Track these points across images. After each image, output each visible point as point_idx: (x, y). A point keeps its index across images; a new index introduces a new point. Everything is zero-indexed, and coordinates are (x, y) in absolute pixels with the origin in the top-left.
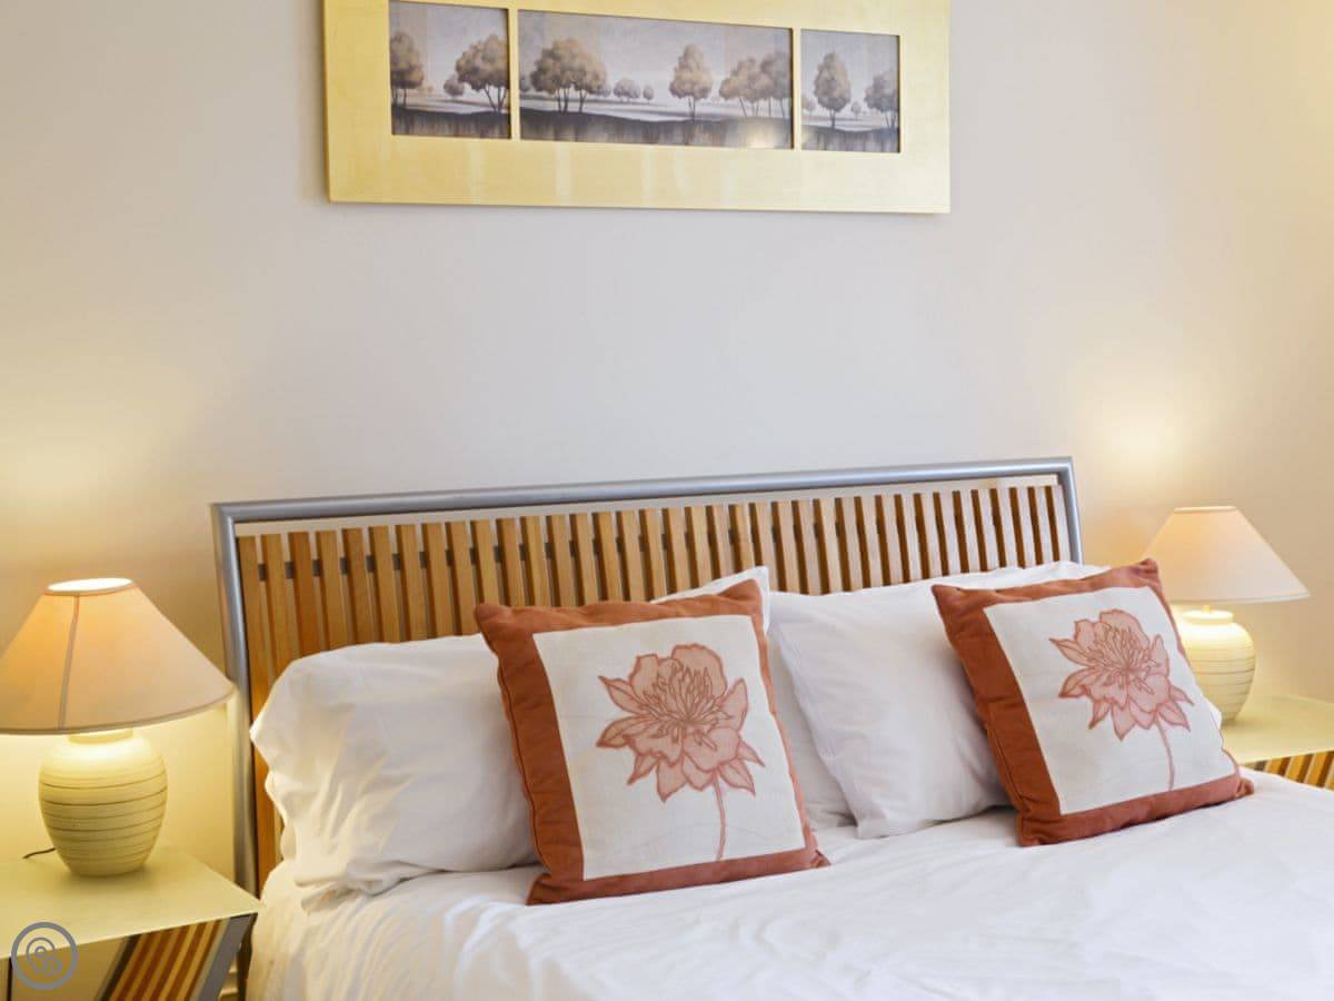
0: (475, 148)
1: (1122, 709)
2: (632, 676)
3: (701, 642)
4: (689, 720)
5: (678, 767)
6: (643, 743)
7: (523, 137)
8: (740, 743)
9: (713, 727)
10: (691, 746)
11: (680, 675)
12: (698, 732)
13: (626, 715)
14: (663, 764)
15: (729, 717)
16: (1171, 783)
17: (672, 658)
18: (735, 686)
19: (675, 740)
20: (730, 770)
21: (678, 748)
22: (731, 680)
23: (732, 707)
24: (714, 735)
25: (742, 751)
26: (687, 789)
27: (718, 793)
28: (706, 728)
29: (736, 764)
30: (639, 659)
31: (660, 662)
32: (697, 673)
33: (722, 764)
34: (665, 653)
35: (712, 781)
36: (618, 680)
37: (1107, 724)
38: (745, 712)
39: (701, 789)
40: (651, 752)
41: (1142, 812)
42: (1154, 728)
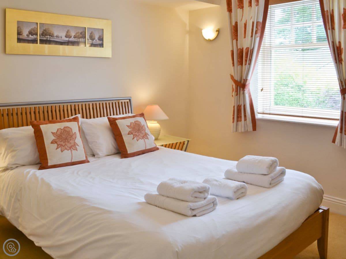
0: (31, 45)
1: (138, 136)
2: (57, 132)
3: (69, 126)
4: (66, 139)
5: (64, 147)
6: (59, 143)
7: (40, 43)
8: (75, 143)
9: (70, 140)
10: (67, 143)
11: (65, 132)
12: (68, 141)
13: (56, 138)
14: (62, 146)
15: (73, 138)
16: (146, 148)
17: (64, 129)
18: (74, 133)
19: (64, 142)
20: (73, 147)
21: (64, 144)
22: (74, 132)
23: (74, 137)
24: (71, 141)
25: (75, 144)
26: (66, 150)
27: (71, 151)
28: (69, 140)
29: (74, 146)
30: (58, 129)
31: (62, 129)
32: (68, 131)
33: (72, 146)
34: (62, 128)
35: (70, 149)
36: (54, 133)
37: (135, 139)
38: (76, 138)
39: (68, 150)
40: (60, 144)
41: (141, 153)
42: (143, 139)
